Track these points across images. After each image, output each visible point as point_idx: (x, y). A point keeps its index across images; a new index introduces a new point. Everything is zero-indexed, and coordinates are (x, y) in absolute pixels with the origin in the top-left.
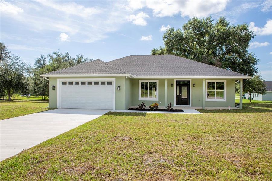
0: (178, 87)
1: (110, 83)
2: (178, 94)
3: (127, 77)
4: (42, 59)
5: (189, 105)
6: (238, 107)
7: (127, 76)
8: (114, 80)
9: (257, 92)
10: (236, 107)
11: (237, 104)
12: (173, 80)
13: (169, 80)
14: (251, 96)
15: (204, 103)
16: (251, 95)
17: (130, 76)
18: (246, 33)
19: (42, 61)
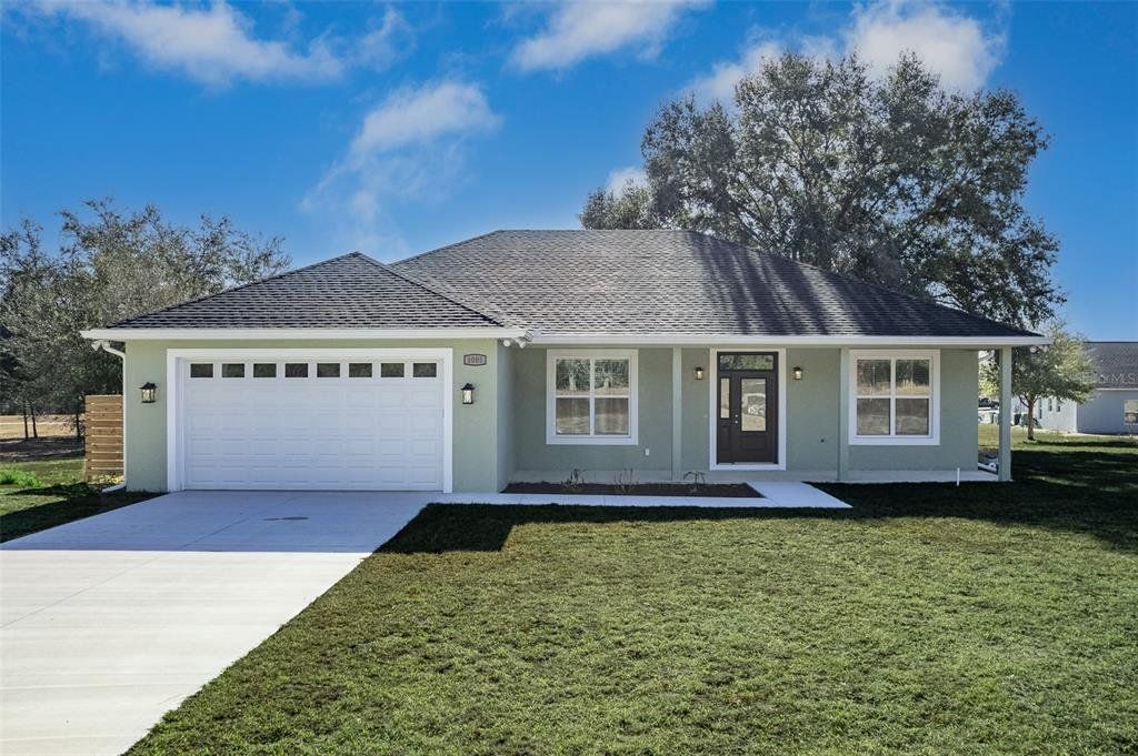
0: (726, 383)
1: (426, 370)
2: (725, 414)
3: (507, 344)
4: (23, 233)
5: (776, 462)
6: (989, 467)
7: (509, 339)
8: (445, 358)
9: (1057, 394)
10: (980, 469)
11: (986, 456)
12: (705, 350)
13: (688, 351)
14: (1031, 411)
15: (845, 454)
16: (1030, 407)
17: (522, 339)
18: (1013, 126)
19: (21, 243)
